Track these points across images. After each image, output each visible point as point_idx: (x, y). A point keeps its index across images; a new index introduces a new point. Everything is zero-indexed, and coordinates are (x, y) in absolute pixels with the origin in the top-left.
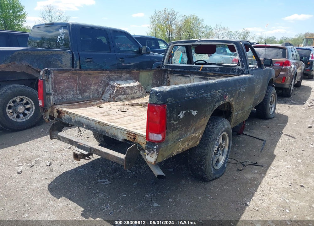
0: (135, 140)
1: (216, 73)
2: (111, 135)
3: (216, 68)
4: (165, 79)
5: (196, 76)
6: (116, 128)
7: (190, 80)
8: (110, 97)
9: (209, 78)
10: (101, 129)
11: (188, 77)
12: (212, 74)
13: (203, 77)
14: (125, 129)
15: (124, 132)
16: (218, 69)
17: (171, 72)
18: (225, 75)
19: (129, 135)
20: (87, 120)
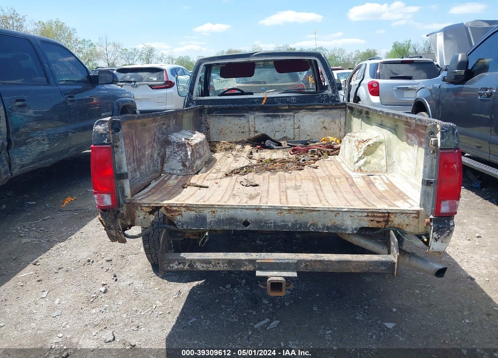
0: (389, 223)
1: (293, 106)
2: (324, 228)
3: (291, 97)
4: (201, 123)
5: (257, 114)
6: (338, 212)
7: (248, 121)
8: (184, 165)
9: (282, 115)
10: (296, 221)
11: (244, 116)
12: (287, 108)
13: (271, 114)
14: (361, 209)
15: (360, 215)
16: (293, 99)
17: (210, 111)
18: (309, 107)
19: (372, 219)
20: (255, 211)
